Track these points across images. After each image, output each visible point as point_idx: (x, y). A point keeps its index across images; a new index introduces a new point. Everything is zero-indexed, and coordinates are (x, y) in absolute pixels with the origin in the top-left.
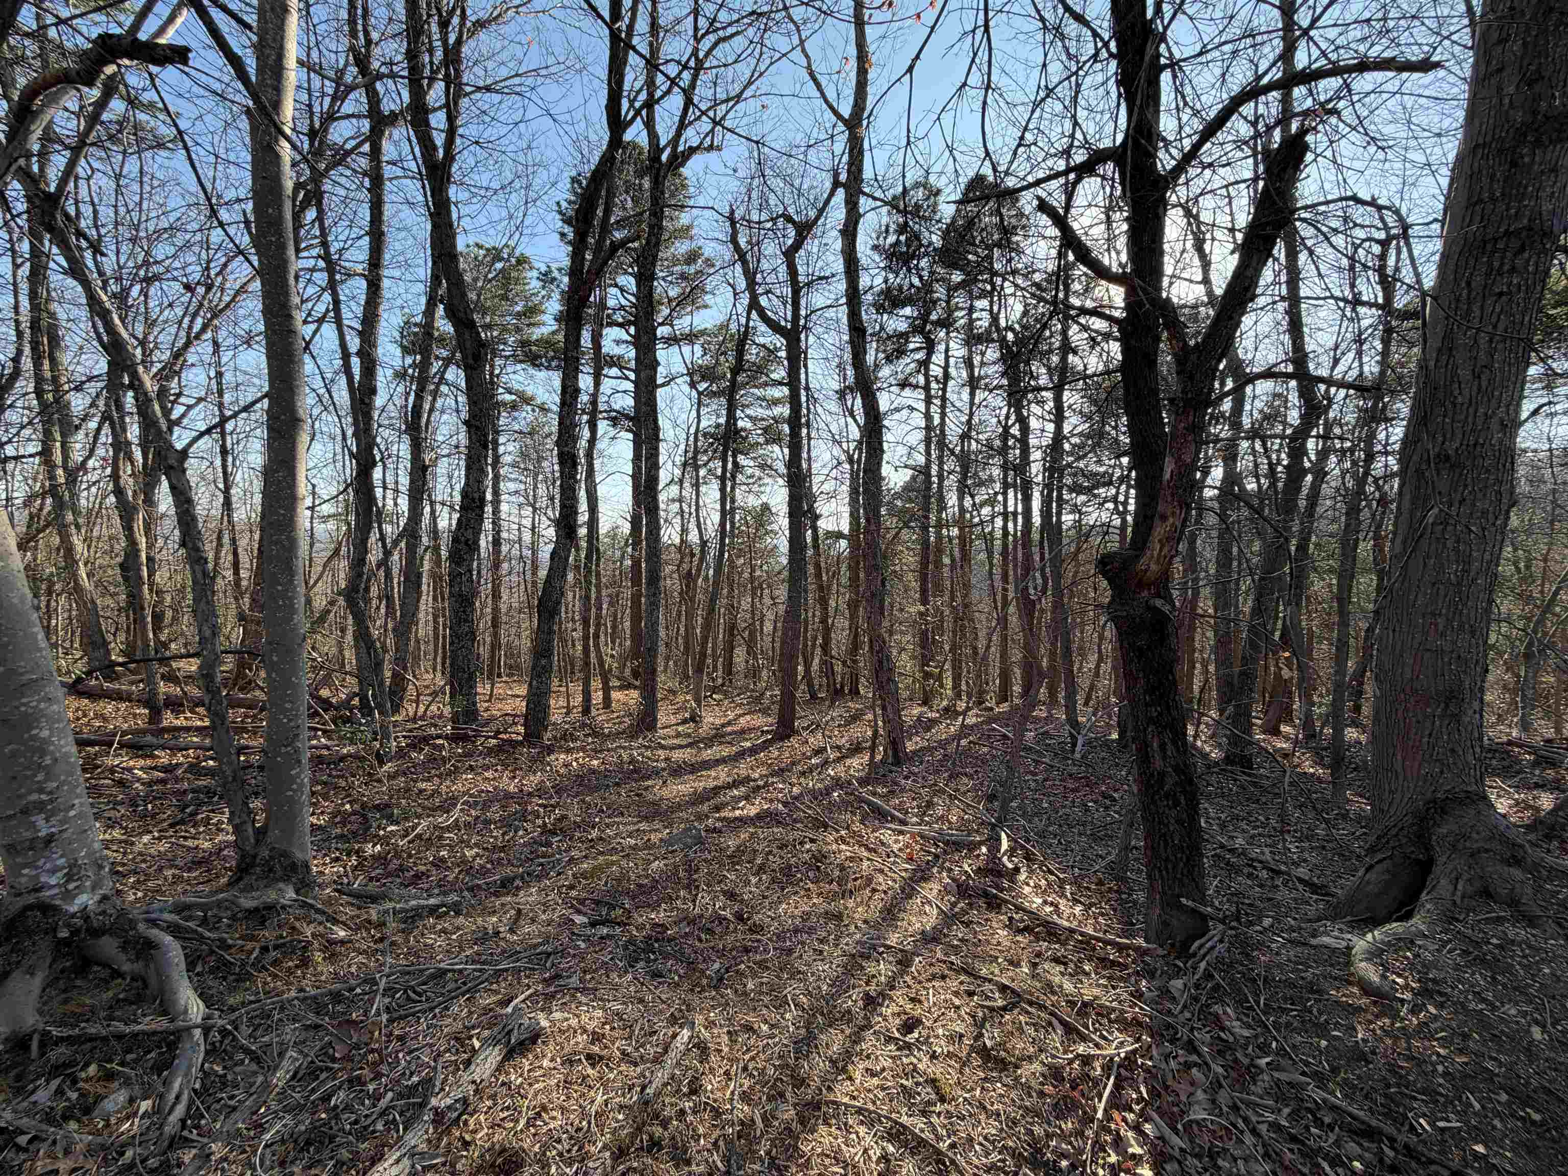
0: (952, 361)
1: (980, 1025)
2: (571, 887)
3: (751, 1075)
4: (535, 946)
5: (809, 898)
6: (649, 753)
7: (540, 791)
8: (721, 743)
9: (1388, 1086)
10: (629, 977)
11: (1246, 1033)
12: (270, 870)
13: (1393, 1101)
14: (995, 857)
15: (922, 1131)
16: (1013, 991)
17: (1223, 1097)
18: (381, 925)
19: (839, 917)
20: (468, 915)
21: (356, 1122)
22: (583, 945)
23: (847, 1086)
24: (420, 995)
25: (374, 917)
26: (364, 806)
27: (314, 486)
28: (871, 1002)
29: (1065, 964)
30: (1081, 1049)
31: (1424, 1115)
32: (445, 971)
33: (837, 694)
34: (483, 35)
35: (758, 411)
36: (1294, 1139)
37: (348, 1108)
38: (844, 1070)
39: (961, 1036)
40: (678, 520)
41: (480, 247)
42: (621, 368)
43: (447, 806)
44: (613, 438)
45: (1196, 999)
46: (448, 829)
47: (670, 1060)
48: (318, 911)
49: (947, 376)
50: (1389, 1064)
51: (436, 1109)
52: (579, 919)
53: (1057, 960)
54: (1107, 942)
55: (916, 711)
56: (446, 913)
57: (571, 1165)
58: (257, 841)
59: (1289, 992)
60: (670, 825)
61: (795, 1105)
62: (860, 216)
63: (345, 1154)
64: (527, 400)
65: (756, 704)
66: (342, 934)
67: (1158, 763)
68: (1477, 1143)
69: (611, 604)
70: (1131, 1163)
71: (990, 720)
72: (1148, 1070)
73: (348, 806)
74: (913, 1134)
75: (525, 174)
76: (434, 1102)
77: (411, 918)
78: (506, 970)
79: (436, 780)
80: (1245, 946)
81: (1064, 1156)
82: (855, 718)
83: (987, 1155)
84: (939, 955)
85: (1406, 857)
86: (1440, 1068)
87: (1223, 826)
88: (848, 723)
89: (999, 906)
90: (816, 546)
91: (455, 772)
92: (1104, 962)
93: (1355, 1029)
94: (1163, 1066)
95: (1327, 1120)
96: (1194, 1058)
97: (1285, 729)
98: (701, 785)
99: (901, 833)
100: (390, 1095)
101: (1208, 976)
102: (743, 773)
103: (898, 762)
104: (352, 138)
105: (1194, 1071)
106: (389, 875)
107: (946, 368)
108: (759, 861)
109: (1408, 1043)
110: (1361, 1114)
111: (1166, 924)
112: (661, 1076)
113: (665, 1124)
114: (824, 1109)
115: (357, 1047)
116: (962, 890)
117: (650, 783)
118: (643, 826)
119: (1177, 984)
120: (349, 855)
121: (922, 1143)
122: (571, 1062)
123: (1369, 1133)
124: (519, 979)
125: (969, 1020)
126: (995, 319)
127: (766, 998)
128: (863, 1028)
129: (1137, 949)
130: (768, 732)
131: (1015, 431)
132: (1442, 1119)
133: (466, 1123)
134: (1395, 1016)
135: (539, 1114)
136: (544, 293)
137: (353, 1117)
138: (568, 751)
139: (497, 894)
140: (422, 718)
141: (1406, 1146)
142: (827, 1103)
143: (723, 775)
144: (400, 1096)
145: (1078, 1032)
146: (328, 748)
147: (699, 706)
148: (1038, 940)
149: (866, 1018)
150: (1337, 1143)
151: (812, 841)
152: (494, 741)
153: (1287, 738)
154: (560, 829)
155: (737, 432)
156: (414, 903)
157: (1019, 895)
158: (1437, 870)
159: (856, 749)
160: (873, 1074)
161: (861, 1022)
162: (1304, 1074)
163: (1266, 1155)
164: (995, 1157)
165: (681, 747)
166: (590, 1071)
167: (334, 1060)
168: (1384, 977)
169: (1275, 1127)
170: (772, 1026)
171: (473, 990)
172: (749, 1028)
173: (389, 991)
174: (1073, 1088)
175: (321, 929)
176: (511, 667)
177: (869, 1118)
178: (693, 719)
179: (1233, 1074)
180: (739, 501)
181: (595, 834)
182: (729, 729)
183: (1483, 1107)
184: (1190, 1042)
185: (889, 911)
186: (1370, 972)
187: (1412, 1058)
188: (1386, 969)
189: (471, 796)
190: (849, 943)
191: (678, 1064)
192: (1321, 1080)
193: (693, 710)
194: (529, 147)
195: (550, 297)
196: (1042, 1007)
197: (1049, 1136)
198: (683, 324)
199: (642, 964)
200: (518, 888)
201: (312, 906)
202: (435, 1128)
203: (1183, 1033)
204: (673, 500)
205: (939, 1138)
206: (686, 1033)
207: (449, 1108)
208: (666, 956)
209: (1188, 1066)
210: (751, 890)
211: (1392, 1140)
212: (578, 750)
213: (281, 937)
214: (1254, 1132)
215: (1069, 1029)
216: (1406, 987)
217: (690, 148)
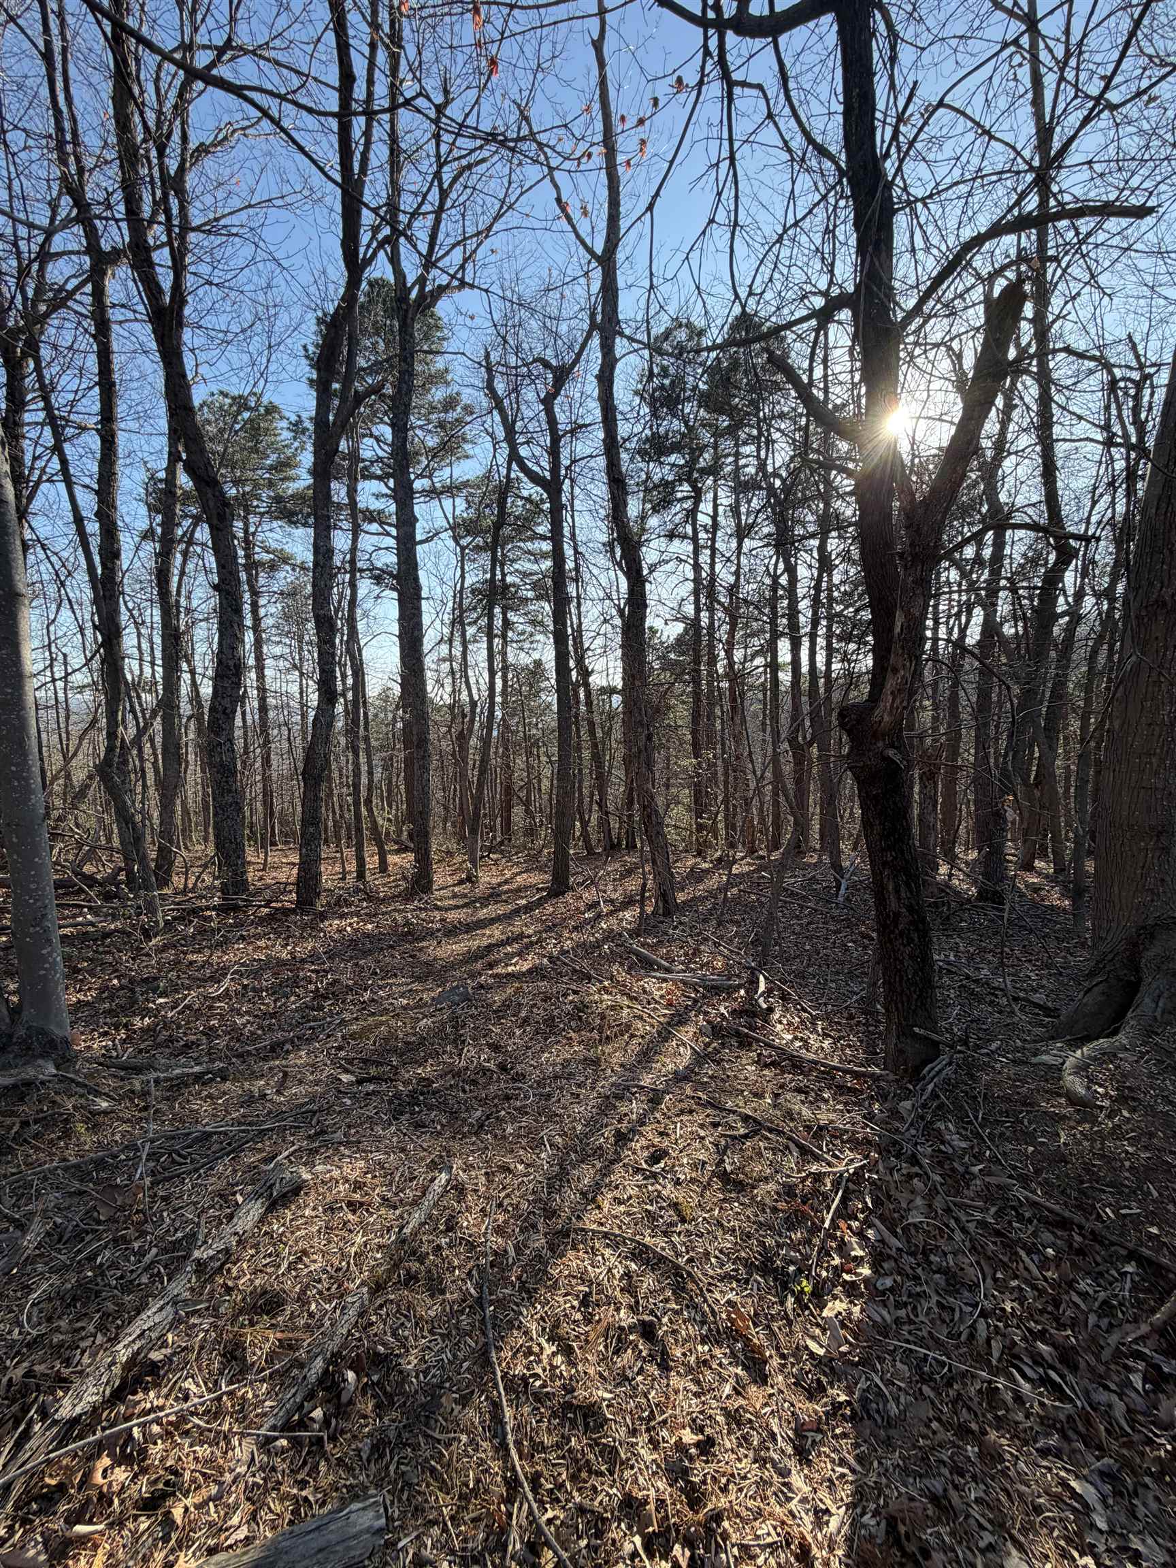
0: (721, 509)
1: (721, 1152)
2: (340, 1048)
3: (506, 1211)
4: (303, 1105)
5: (571, 1046)
6: (423, 915)
7: (313, 957)
8: (497, 902)
9: (1082, 1182)
10: (393, 1128)
11: (963, 1145)
12: (29, 1048)
13: (1085, 1194)
14: (752, 998)
15: (663, 1249)
16: (755, 1120)
17: (938, 1203)
18: (145, 1094)
19: (596, 1062)
20: (235, 1080)
21: (122, 1277)
22: (349, 1102)
23: (596, 1215)
24: (185, 1157)
25: (137, 1086)
26: (132, 980)
27: (65, 656)
28: (622, 1138)
29: (806, 1093)
30: (814, 1168)
31: (1110, 1205)
32: (210, 1134)
33: (612, 848)
34: (208, 162)
35: (526, 565)
36: (998, 1233)
37: (114, 1265)
38: (594, 1200)
39: (704, 1163)
40: (448, 680)
41: (226, 395)
42: (381, 523)
43: (218, 975)
44: (378, 597)
45: (922, 1118)
46: (218, 998)
47: (427, 1202)
48: (78, 1084)
49: (716, 525)
50: (1084, 1163)
51: (198, 1260)
52: (345, 1078)
53: (799, 1090)
54: (846, 1072)
55: (690, 862)
56: (211, 1080)
57: (330, 1302)
58: (13, 1021)
59: (1004, 1107)
60: (443, 984)
61: (545, 1235)
62: (617, 360)
63: (110, 1306)
64: (286, 559)
65: (533, 862)
66: (105, 1105)
67: (893, 904)
68: (1152, 1225)
69: (385, 768)
70: (852, 1265)
71: (761, 868)
72: (873, 1182)
73: (115, 982)
74: (655, 1252)
75: (266, 316)
76: (197, 1254)
77: (177, 1087)
78: (272, 1130)
79: (207, 952)
80: (970, 1068)
81: (792, 1262)
82: (628, 872)
83: (722, 1265)
84: (689, 1092)
85: (1119, 979)
86: (1127, 1164)
87: (971, 958)
88: (623, 877)
89: (750, 1045)
90: (589, 703)
91: (224, 944)
92: (841, 1089)
93: (1058, 1135)
94: (888, 1178)
95: (1027, 1215)
96: (916, 1169)
97: (1038, 864)
98: (476, 944)
99: (665, 980)
100: (154, 1251)
101: (934, 1096)
102: (517, 930)
103: (667, 913)
104: (74, 276)
105: (915, 1181)
106: (157, 1046)
107: (714, 517)
108: (523, 1014)
109: (1103, 1144)
110: (1057, 1207)
111: (901, 1052)
112: (417, 1217)
113: (421, 1260)
114: (572, 1235)
115: (122, 1209)
116: (716, 1031)
117: (424, 944)
118: (414, 986)
119: (907, 1104)
120: (117, 1029)
121: (662, 1259)
122: (332, 1209)
123: (1064, 1224)
124: (284, 1137)
125: (712, 1148)
126: (762, 466)
127: (524, 1142)
128: (612, 1162)
129: (872, 1075)
130: (543, 889)
131: (784, 580)
132: (1125, 1207)
133: (229, 1271)
134: (1094, 1121)
135: (300, 1259)
136: (296, 444)
137: (119, 1273)
138: (342, 916)
139: (265, 1059)
140: (193, 890)
141: (1093, 1232)
142: (576, 1231)
143: (497, 933)
144: (165, 1251)
145: (812, 1153)
146: (92, 924)
147: (475, 866)
148: (783, 1072)
149: (616, 1152)
150: (1035, 1234)
151: (575, 992)
152: (267, 910)
153: (1039, 874)
154: (335, 992)
155: (506, 587)
156: (178, 1071)
157: (772, 1033)
158: (1143, 989)
159: (628, 903)
160: (620, 1202)
161: (611, 1156)
162: (1011, 1177)
163: (973, 1249)
164: (729, 1267)
165: (457, 907)
166: (350, 1217)
167: (99, 1222)
168: (1088, 1088)
169: (982, 1224)
170: (528, 1166)
171: (238, 1150)
172: (506, 1169)
173: (152, 1156)
174: (804, 1203)
175: (83, 1101)
176: (286, 835)
177: (613, 1241)
178: (469, 879)
179: (949, 1181)
180: (511, 659)
181: (367, 996)
182: (505, 888)
183: (1161, 1194)
184: (914, 1156)
185: (645, 1054)
186: (1077, 1085)
187: (1103, 1157)
188: (1090, 1081)
189: (243, 965)
190: (603, 1086)
191: (436, 1205)
192: (1024, 1180)
193: (469, 871)
194: (269, 286)
195: (303, 448)
196: (780, 1133)
197: (779, 1246)
198: (443, 476)
199: (407, 1116)
200: (288, 1052)
201: (73, 1081)
202: (198, 1278)
203: (908, 1148)
204: (444, 660)
205: (678, 1254)
206: (444, 1177)
207: (211, 1258)
208: (431, 1108)
209: (910, 1177)
210: (514, 1043)
211: (1081, 1227)
212: (352, 914)
213: (42, 1111)
214: (964, 1230)
215: (804, 1151)
216: (1106, 1095)
217: (440, 286)
